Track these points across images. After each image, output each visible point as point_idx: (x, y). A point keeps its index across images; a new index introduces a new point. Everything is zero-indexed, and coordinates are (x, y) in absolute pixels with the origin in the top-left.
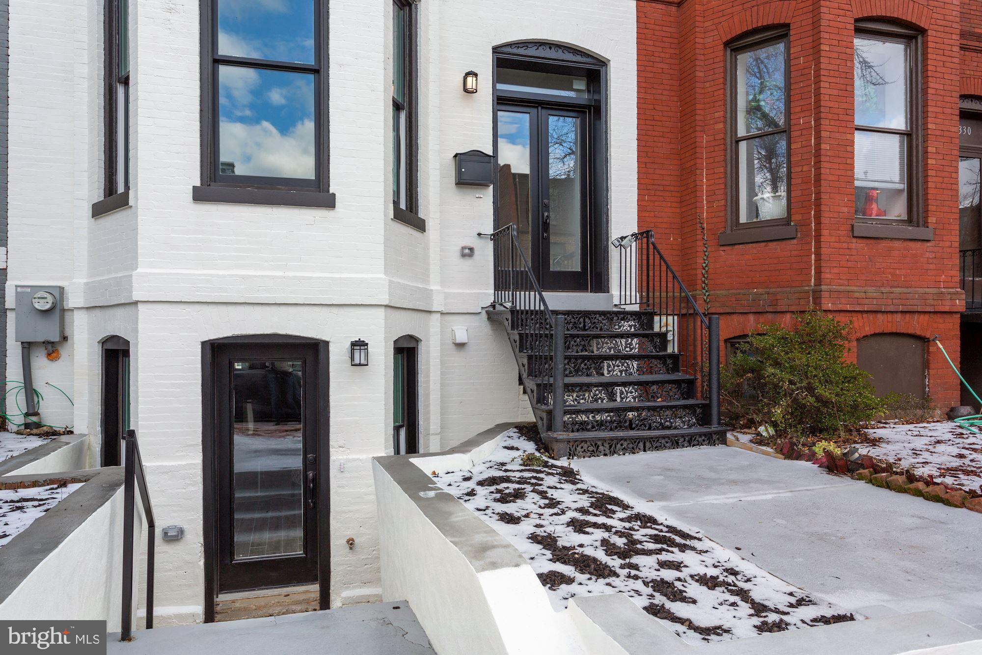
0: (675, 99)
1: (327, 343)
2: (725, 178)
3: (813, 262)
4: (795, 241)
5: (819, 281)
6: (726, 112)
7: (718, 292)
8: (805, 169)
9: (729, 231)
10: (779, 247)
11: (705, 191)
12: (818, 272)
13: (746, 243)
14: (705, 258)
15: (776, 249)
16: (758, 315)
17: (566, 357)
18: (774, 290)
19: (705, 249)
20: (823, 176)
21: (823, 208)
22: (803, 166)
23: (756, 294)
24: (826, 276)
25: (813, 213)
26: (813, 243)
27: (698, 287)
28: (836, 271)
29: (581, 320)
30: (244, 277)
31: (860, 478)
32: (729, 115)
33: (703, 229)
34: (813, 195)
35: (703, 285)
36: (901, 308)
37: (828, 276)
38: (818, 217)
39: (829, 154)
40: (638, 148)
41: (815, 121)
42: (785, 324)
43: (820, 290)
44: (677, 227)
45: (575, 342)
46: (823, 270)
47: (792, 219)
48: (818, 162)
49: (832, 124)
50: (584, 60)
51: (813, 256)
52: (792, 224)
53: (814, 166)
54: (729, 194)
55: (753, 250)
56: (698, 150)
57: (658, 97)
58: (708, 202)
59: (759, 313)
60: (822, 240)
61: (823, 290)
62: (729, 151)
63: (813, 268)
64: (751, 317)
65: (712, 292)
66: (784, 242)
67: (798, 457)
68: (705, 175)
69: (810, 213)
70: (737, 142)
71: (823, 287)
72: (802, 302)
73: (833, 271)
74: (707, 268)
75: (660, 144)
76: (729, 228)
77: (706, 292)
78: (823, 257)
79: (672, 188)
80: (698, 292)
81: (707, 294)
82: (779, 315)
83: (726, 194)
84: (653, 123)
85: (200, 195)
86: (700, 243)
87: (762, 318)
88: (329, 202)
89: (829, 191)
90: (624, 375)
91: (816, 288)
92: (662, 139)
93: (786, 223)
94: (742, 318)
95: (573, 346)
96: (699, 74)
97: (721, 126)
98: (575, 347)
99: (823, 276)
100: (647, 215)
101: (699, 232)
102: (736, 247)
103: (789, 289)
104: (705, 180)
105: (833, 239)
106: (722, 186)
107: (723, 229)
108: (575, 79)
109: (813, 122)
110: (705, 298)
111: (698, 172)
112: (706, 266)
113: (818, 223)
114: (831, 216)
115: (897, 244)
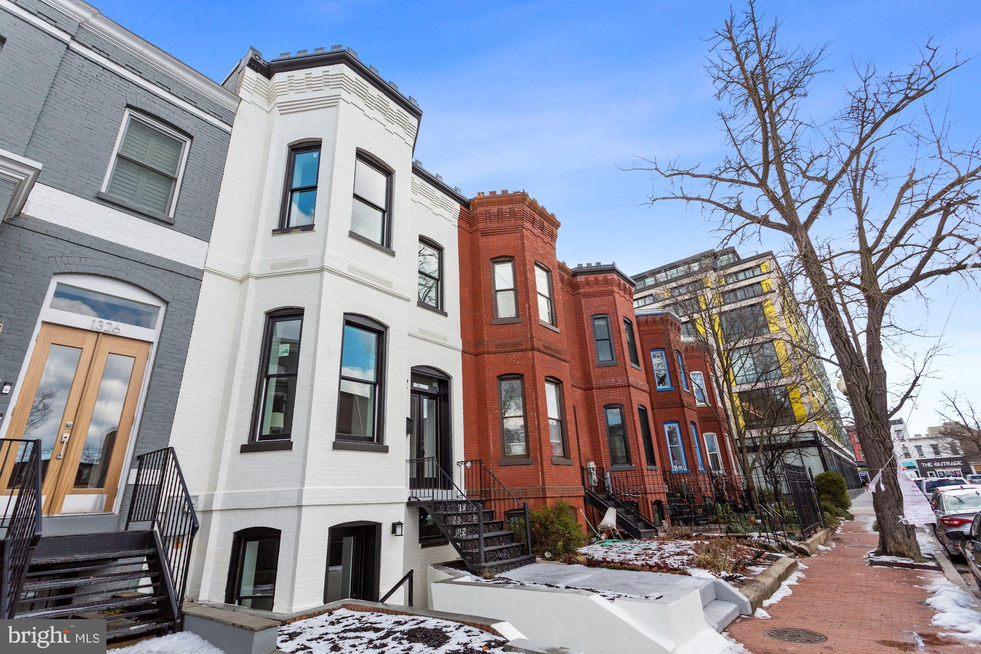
0: (475, 396)
1: (380, 524)
3: (540, 475)
4: (532, 465)
5: (544, 484)
6: (499, 405)
7: (500, 489)
8: (534, 434)
12: (543, 480)
13: (512, 465)
15: (525, 469)
17: (484, 524)
18: (525, 487)
19: (493, 467)
20: (542, 438)
21: (543, 452)
23: (518, 489)
24: (547, 481)
26: (540, 467)
30: (351, 490)
31: (603, 567)
33: (492, 458)
34: (538, 446)
35: (494, 485)
36: (568, 495)
38: (541, 456)
39: (543, 429)
40: (463, 418)
42: (531, 503)
43: (545, 488)
46: (545, 479)
47: (529, 455)
48: (539, 432)
49: (542, 417)
50: (443, 375)
51: (540, 473)
52: (529, 457)
53: (538, 434)
55: (515, 468)
57: (470, 395)
59: (520, 498)
60: (544, 466)
63: (541, 478)
65: (497, 488)
66: (527, 465)
67: (573, 563)
69: (538, 453)
72: (538, 493)
73: (550, 479)
75: (471, 416)
78: (545, 473)
79: (475, 437)
80: (491, 488)
81: (495, 489)
82: (527, 500)
83: (501, 442)
84: (468, 406)
85: (336, 447)
86: (491, 464)
88: (385, 450)
91: (543, 487)
92: (471, 414)
93: (526, 457)
94: (511, 501)
96: (487, 388)
97: (497, 411)
99: (545, 481)
100: (467, 450)
101: (490, 459)
102: (506, 467)
103: (531, 487)
104: (491, 434)
105: (547, 465)
107: (501, 458)
108: (433, 382)
113: (541, 458)
114: (545, 455)
115: (564, 467)
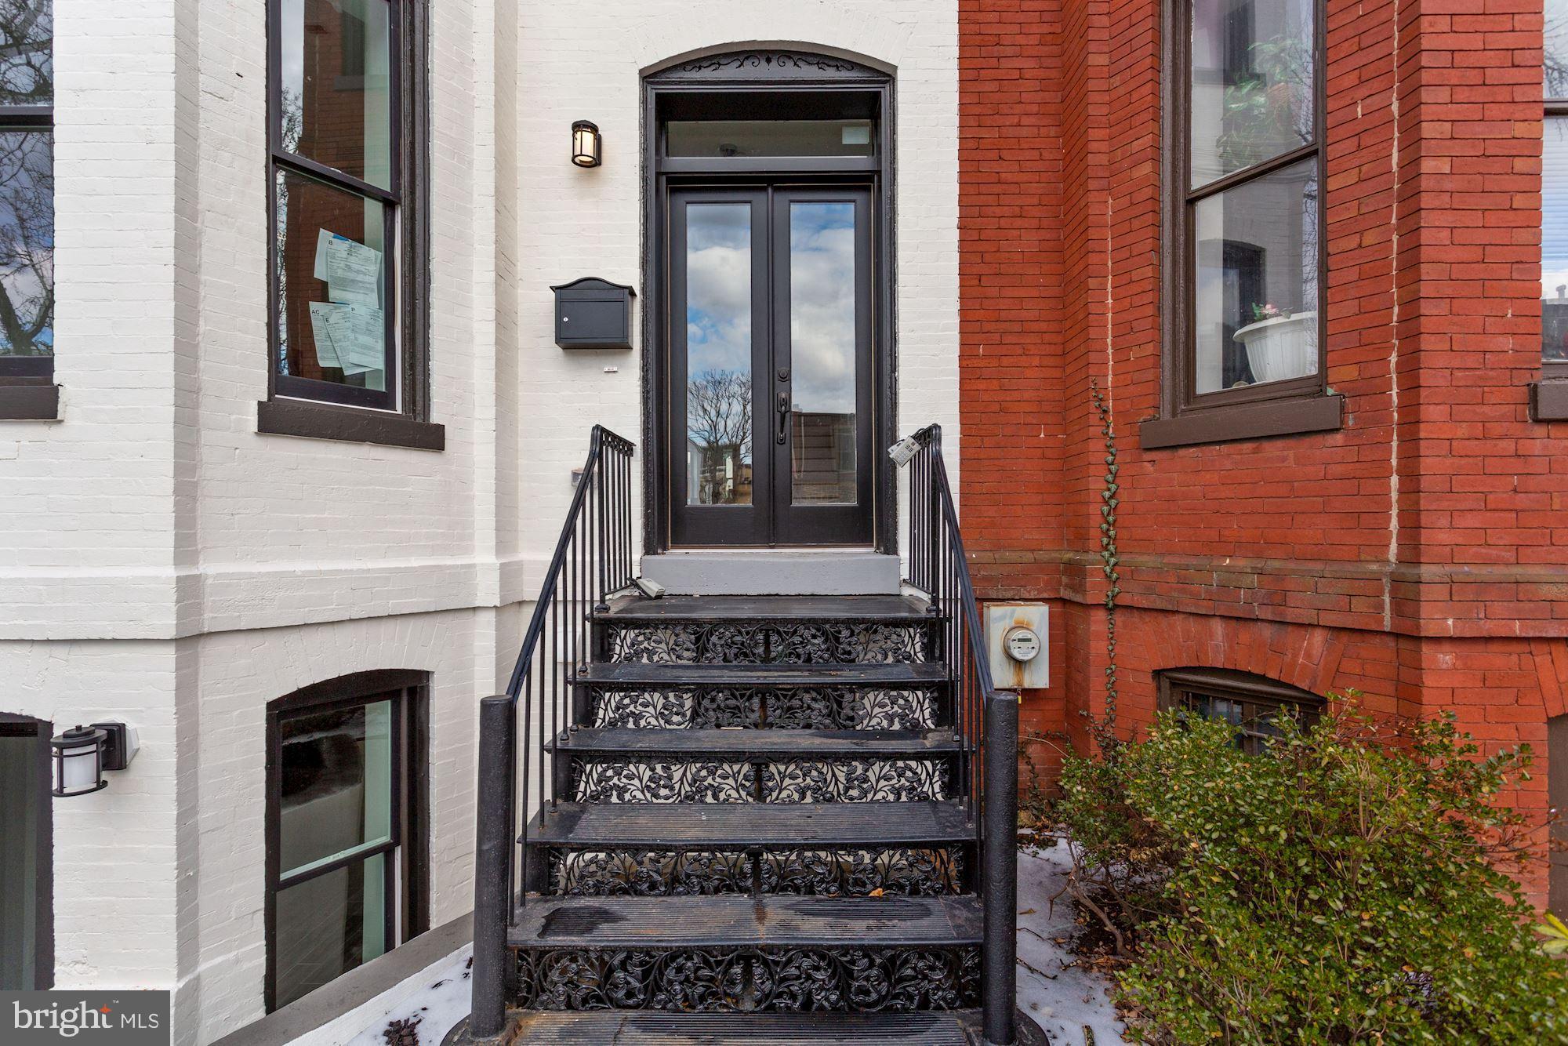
0: (1053, 131)
2: (1159, 289)
3: (1394, 495)
4: (1338, 438)
5: (1412, 554)
6: (1159, 135)
7: (1140, 559)
8: (1370, 238)
9: (1166, 415)
10: (1291, 453)
11: (1110, 326)
12: (1412, 526)
13: (1205, 444)
14: (1110, 478)
15: (1284, 459)
16: (1234, 623)
18: (1277, 564)
19: (1110, 458)
20: (1425, 253)
21: (1427, 343)
22: (1361, 233)
23: (1228, 570)
24: (1438, 534)
25: (1394, 359)
26: (1395, 444)
27: (1092, 544)
28: (1471, 520)
29: (760, 637)
32: (1167, 141)
33: (1105, 412)
34: (1396, 310)
35: (1105, 540)
37: (1444, 537)
38: (1410, 371)
39: (1448, 185)
40: (961, 247)
41: (1400, 99)
42: (1308, 655)
43: (1415, 579)
44: (1057, 410)
45: (713, 700)
46: (1424, 519)
47: (1330, 380)
48: (1411, 213)
49: (1458, 97)
50: (844, 74)
51: (1394, 480)
52: (1330, 391)
53: (1398, 228)
54: (1167, 326)
55: (1222, 461)
56: (1093, 233)
57: (1011, 132)
58: (1116, 350)
59: (1238, 619)
60: (1422, 435)
61: (1425, 577)
62: (1167, 225)
63: (1394, 512)
64: (1218, 627)
65: (1123, 558)
66: (1308, 441)
68: (1110, 289)
69: (1385, 360)
70: (1192, 202)
71: (1427, 571)
72: (1360, 604)
73: (1459, 522)
74: (1113, 502)
75: (1015, 233)
76: (1167, 407)
77: (1112, 555)
78: (1425, 484)
79: (1043, 326)
80: (1091, 556)
81: (1113, 560)
82: (1291, 634)
83: (1159, 329)
84: (997, 189)
86: (1096, 446)
87: (1246, 634)
89: (1449, 292)
90: (809, 799)
91: (1403, 569)
92: (1018, 222)
93: (1317, 388)
94: (1193, 625)
95: (707, 710)
96: (1095, 60)
97: (1146, 168)
98: (711, 713)
99: (1425, 536)
100: (982, 387)
101: (1094, 419)
102: (1182, 452)
103: (1318, 566)
104: (1110, 301)
105: (1463, 430)
106: (1150, 310)
107: (1151, 411)
108: (847, 125)
109: (1395, 107)
110: (1108, 569)
111: (1092, 283)
112: (1111, 497)
113: (1411, 386)
114: (1456, 363)
